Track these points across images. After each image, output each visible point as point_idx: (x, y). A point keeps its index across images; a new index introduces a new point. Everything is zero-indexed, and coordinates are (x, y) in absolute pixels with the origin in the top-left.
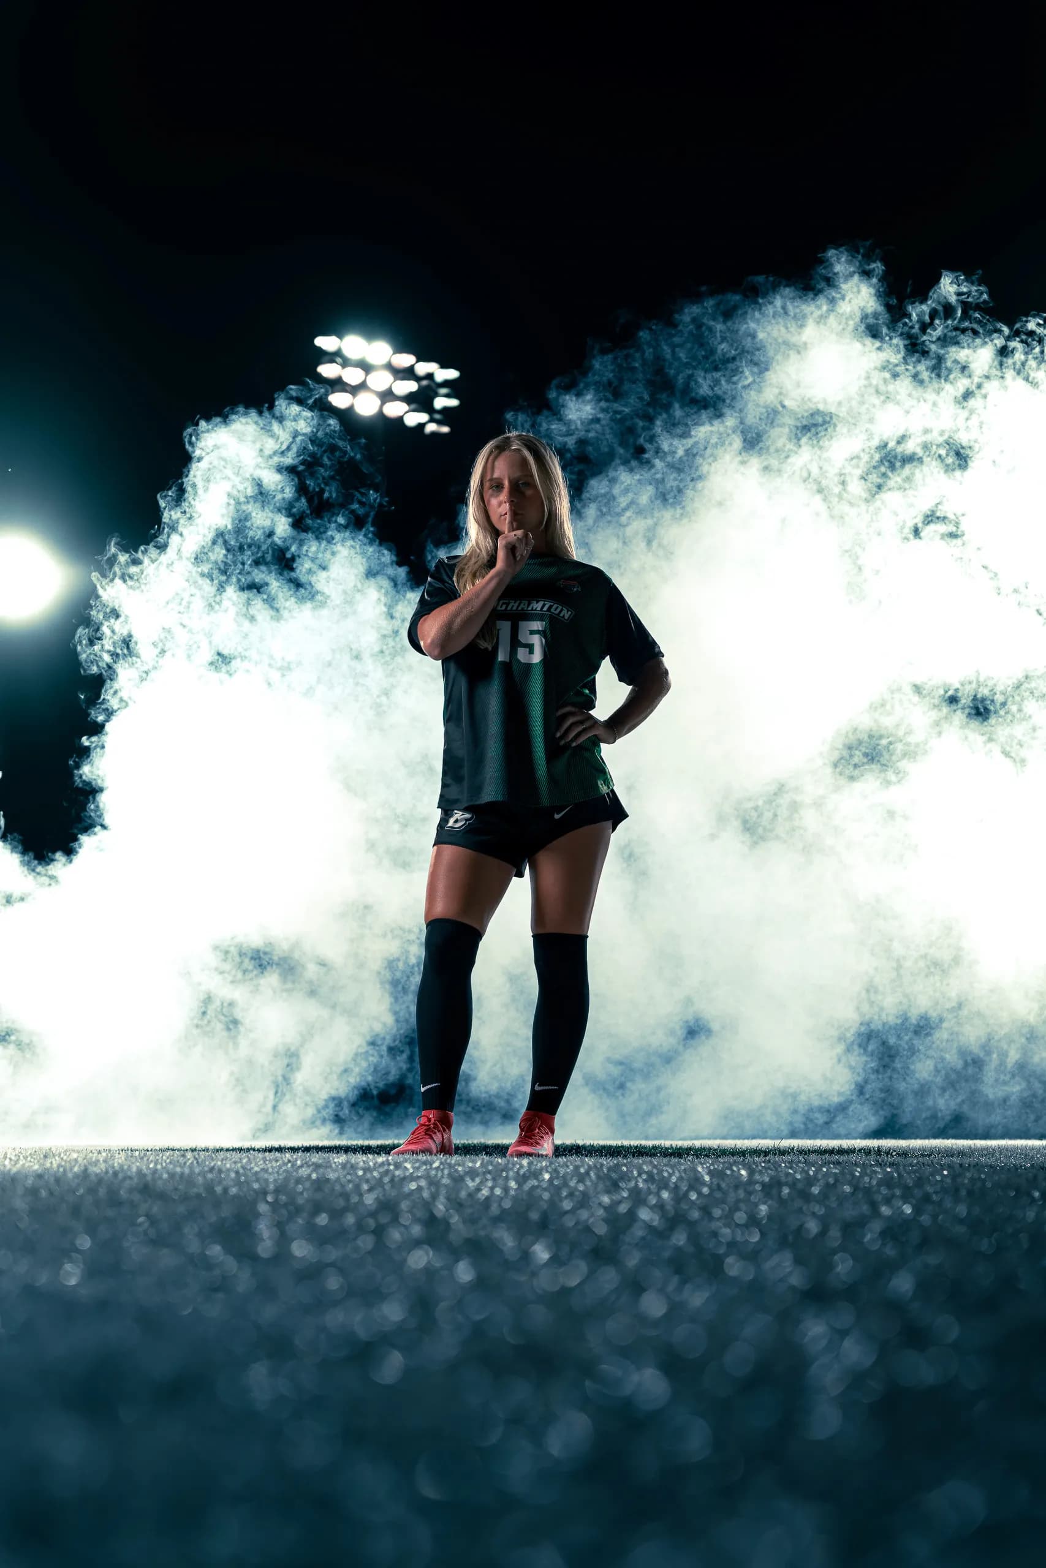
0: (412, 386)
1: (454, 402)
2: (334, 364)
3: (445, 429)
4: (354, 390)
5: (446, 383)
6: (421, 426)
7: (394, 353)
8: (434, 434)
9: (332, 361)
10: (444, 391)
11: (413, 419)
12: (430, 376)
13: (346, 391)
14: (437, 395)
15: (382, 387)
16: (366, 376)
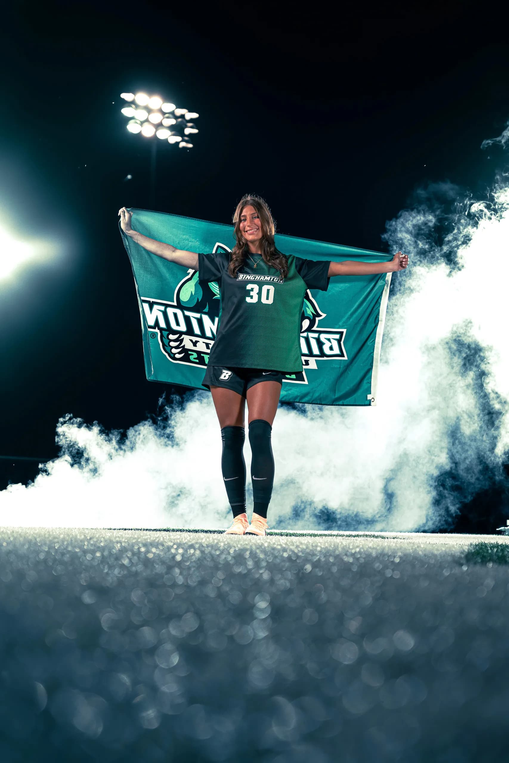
0: (173, 122)
1: (195, 131)
2: (131, 108)
3: (190, 146)
4: (142, 123)
5: (191, 120)
6: (177, 143)
7: (164, 102)
8: (184, 148)
9: (130, 106)
10: (190, 124)
11: (173, 139)
12: (183, 116)
13: (136, 123)
14: (186, 127)
15: (156, 122)
16: (149, 115)
